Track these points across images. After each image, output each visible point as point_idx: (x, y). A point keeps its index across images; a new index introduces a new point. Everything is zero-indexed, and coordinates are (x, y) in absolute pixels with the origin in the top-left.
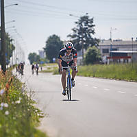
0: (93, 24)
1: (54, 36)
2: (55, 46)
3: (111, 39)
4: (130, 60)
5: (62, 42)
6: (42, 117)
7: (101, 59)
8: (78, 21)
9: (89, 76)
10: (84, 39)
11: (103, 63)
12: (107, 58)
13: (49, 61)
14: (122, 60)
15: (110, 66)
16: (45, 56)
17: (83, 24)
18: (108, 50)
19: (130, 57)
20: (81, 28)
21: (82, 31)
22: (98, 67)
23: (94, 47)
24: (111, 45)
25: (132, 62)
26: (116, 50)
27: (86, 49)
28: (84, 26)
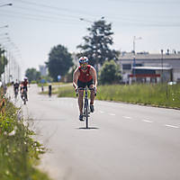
0: (111, 31)
1: (60, 46)
2: (61, 59)
3: (134, 52)
4: (158, 79)
5: (70, 55)
6: (42, 153)
7: (121, 78)
8: (91, 27)
9: (105, 100)
10: (99, 51)
11: (124, 83)
12: (129, 76)
13: (52, 79)
14: (148, 79)
15: (133, 87)
16: (47, 73)
17: (98, 31)
18: (130, 65)
19: (159, 76)
20: (95, 36)
21: (96, 40)
22: (117, 88)
23: (112, 61)
24: (134, 60)
25: (162, 81)
26: (140, 65)
27: (102, 64)
28: (99, 34)
